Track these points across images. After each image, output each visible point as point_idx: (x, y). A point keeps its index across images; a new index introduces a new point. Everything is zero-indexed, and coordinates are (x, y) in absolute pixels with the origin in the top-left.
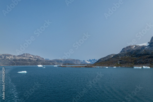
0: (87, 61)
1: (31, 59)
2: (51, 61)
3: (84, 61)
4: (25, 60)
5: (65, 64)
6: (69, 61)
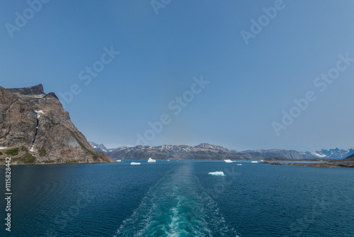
1: (211, 150)
4: (204, 152)
6: (274, 154)
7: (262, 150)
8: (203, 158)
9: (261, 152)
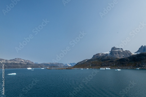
0: (69, 64)
1: (22, 63)
2: (39, 65)
3: (66, 64)
4: (16, 64)
5: (51, 67)
7: (50, 63)
8: (15, 67)
9: (50, 64)
